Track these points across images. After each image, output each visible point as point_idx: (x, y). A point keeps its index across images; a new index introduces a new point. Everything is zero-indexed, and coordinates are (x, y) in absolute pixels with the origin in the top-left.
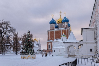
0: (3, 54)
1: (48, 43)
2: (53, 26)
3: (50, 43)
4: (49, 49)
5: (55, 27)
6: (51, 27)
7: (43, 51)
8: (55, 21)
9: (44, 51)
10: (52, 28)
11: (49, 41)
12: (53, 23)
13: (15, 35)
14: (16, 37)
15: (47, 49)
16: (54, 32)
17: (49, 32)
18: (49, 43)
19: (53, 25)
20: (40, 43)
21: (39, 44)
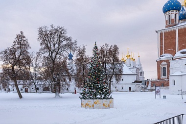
0: (57, 96)
1: (159, 63)
2: (173, 17)
3: (164, 63)
4: (162, 77)
5: (178, 18)
6: (167, 19)
7: (146, 83)
8: (179, 3)
9: (150, 84)
10: (170, 23)
11: (162, 59)
12: (173, 9)
13: (80, 53)
14: (82, 56)
15: (159, 78)
16: (174, 31)
17: (161, 34)
18: (161, 62)
19: (173, 14)
20: (141, 65)
21: (139, 67)
